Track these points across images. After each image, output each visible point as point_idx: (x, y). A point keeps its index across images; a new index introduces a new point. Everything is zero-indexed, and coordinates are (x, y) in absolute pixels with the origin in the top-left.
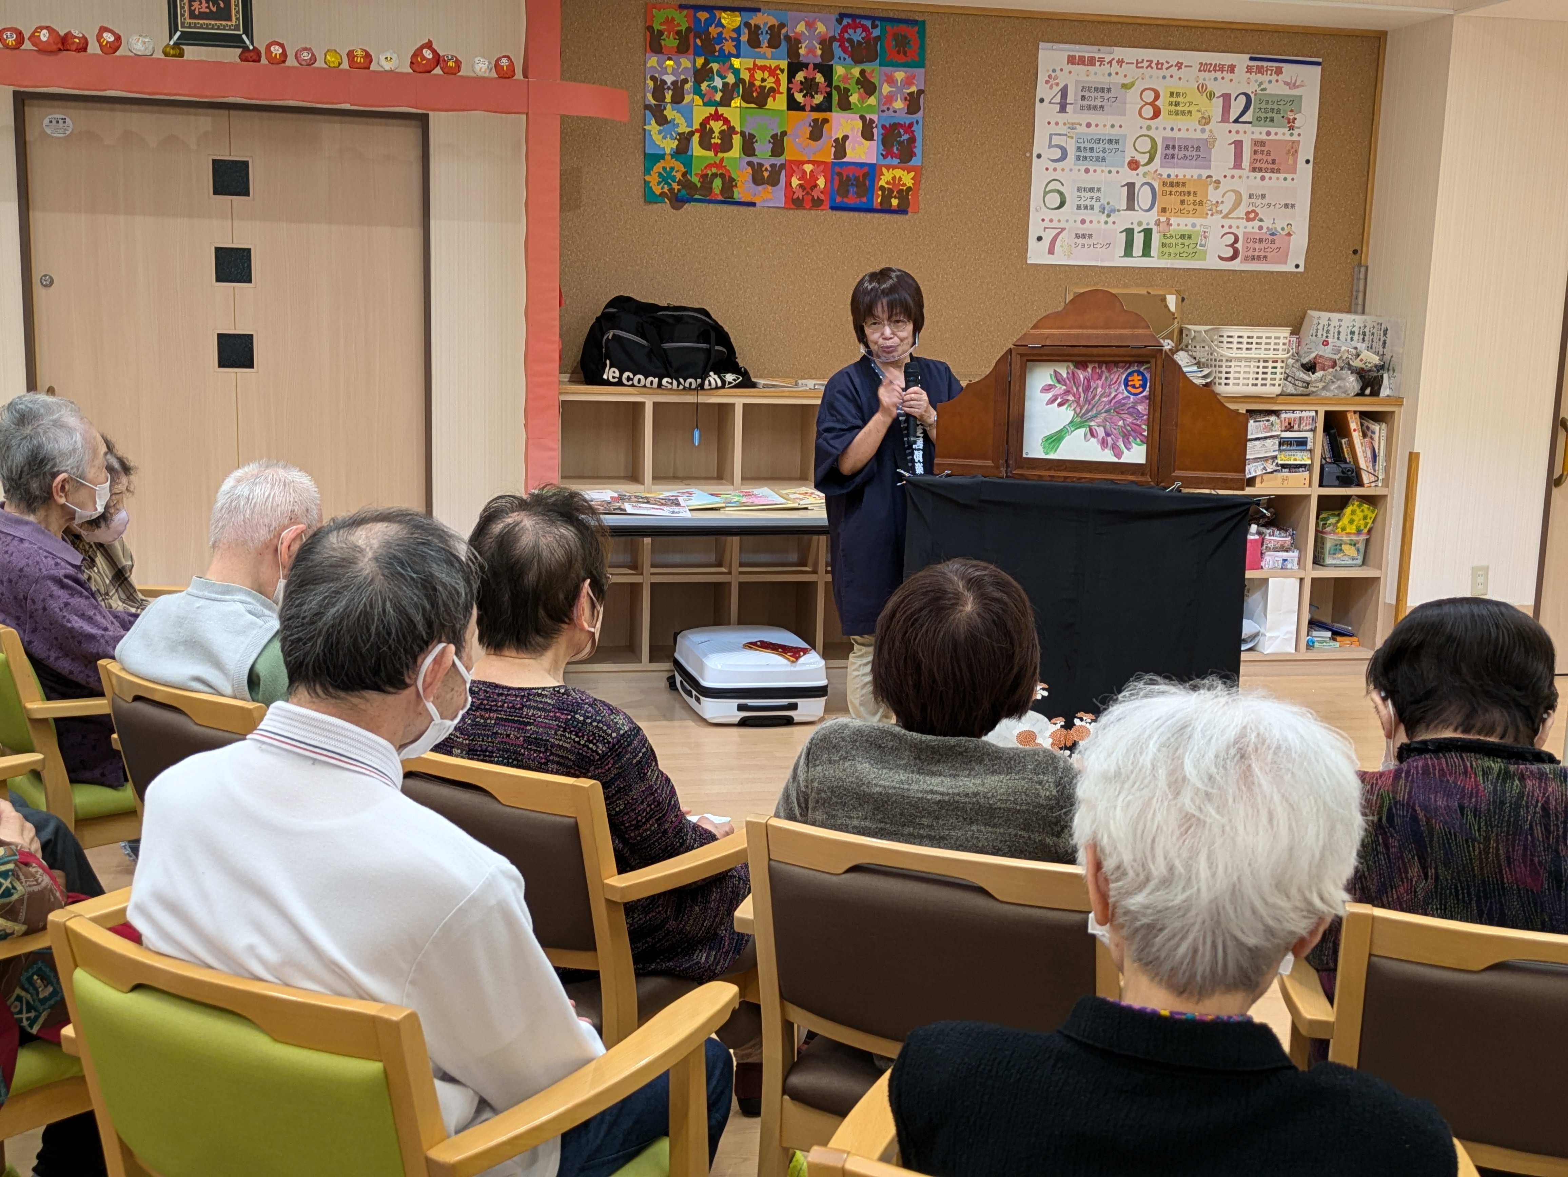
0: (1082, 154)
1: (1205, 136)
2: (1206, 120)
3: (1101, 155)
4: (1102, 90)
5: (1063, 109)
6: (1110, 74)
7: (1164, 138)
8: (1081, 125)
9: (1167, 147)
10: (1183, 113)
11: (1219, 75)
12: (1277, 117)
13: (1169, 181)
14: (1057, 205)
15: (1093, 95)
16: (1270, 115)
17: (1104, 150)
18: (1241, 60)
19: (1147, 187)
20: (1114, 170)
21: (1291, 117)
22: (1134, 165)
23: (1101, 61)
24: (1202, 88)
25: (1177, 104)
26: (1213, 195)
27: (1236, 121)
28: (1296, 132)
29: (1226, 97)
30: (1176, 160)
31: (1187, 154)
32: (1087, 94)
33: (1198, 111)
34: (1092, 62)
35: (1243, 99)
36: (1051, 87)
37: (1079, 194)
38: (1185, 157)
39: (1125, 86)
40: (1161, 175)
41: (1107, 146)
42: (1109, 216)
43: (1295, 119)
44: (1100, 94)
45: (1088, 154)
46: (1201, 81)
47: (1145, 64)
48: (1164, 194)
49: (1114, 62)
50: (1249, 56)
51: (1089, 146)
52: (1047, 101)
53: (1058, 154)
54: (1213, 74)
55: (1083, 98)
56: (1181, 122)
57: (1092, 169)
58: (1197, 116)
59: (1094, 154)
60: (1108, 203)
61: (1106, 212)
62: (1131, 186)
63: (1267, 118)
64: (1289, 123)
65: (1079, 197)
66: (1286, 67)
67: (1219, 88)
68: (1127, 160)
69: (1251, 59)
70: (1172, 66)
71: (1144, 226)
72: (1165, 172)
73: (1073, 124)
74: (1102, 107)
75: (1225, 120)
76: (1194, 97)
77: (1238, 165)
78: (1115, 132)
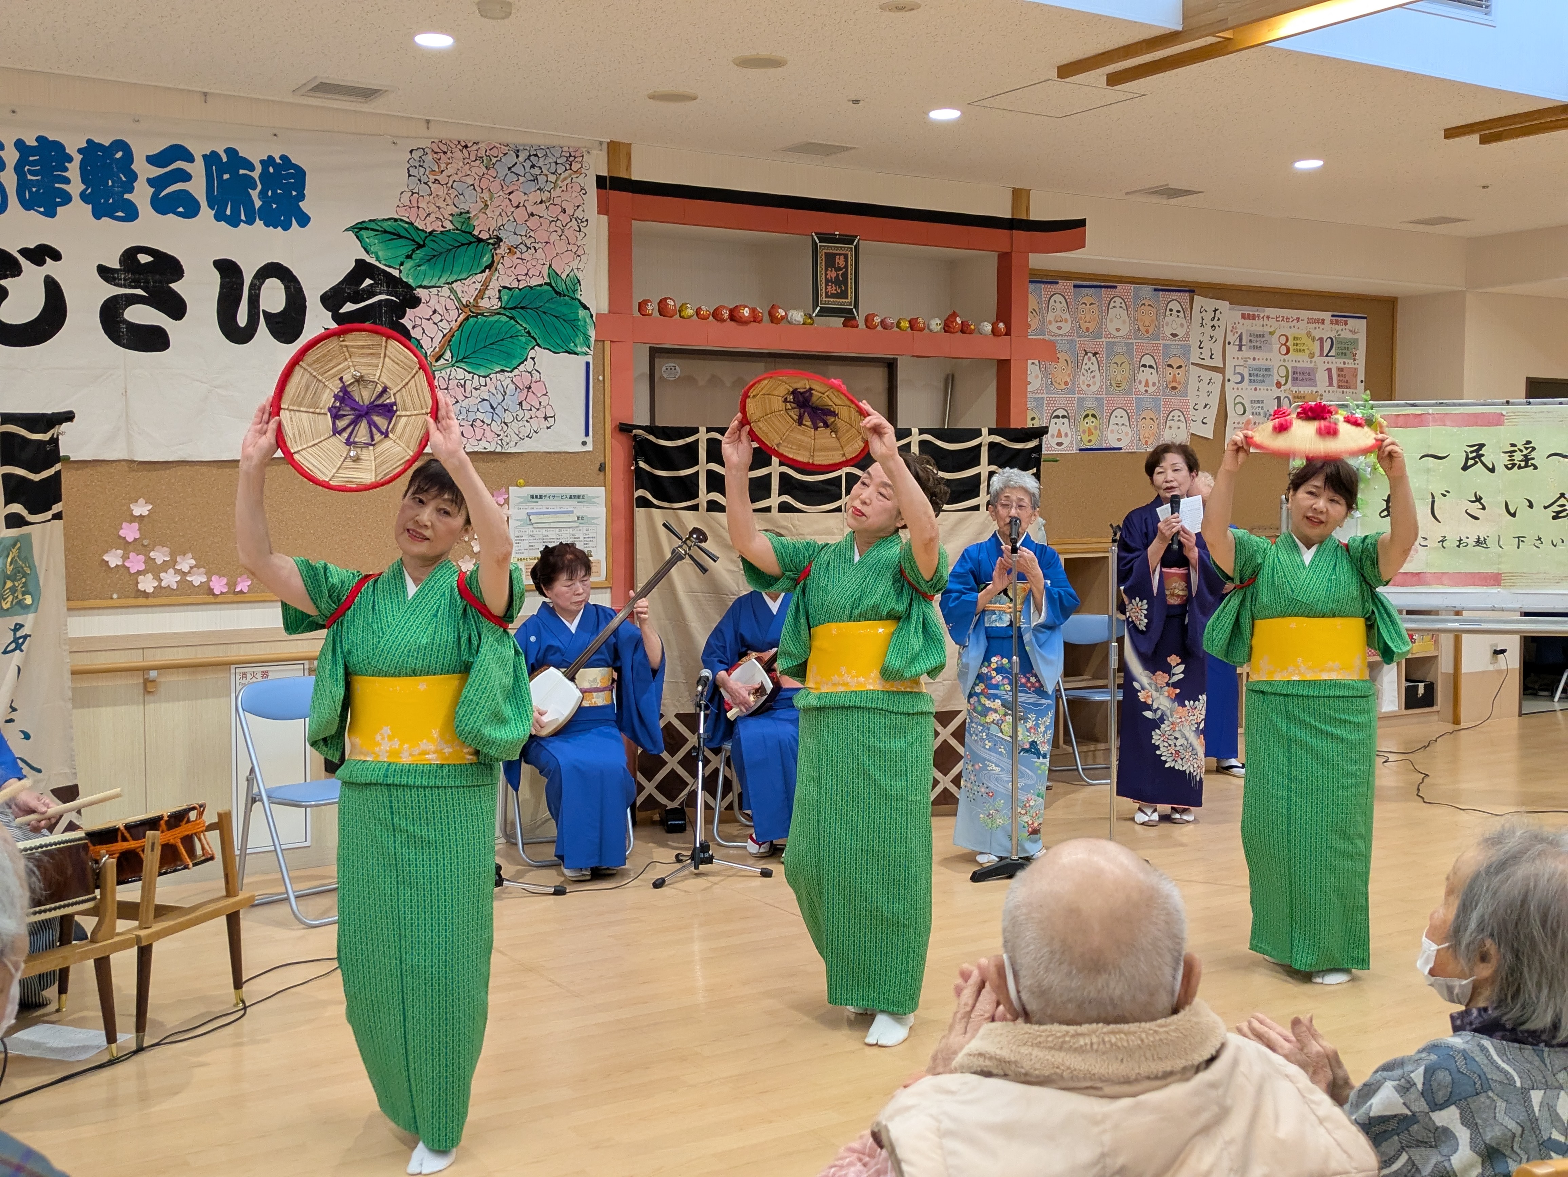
0: (1252, 378)
1: (1312, 365)
2: (1312, 355)
3: (1262, 378)
4: (1260, 336)
5: (1240, 349)
6: (1263, 325)
7: (1292, 367)
8: (1250, 359)
9: (1294, 373)
10: (1301, 350)
11: (1317, 325)
12: (1348, 352)
13: (1296, 395)
14: (1243, 412)
15: (1254, 339)
16: (1344, 351)
17: (1263, 375)
18: (1327, 316)
19: (1285, 400)
20: (1269, 389)
22: (1279, 385)
23: (1258, 316)
24: (1309, 334)
25: (1297, 345)
27: (1327, 356)
28: (1357, 362)
29: (1321, 339)
30: (1299, 382)
31: (1305, 377)
32: (1252, 339)
33: (1309, 349)
34: (1253, 317)
35: (1329, 340)
37: (1252, 405)
38: (1303, 380)
39: (1271, 333)
40: (1292, 392)
41: (1265, 373)
43: (1355, 354)
44: (1259, 339)
45: (1255, 378)
46: (1308, 330)
47: (1281, 319)
49: (1265, 317)
50: (1331, 313)
51: (1255, 373)
52: (1232, 343)
53: (1239, 378)
54: (1314, 325)
55: (1250, 341)
56: (1300, 356)
57: (1258, 388)
58: (1307, 352)
59: (1259, 378)
62: (1277, 399)
63: (1343, 353)
64: (1352, 356)
65: (1253, 407)
66: (1350, 321)
67: (1317, 334)
68: (1275, 381)
69: (1333, 316)
70: (1294, 320)
72: (1294, 389)
73: (1246, 358)
74: (1260, 347)
75: (1321, 355)
76: (1305, 340)
77: (1331, 384)
78: (1268, 363)
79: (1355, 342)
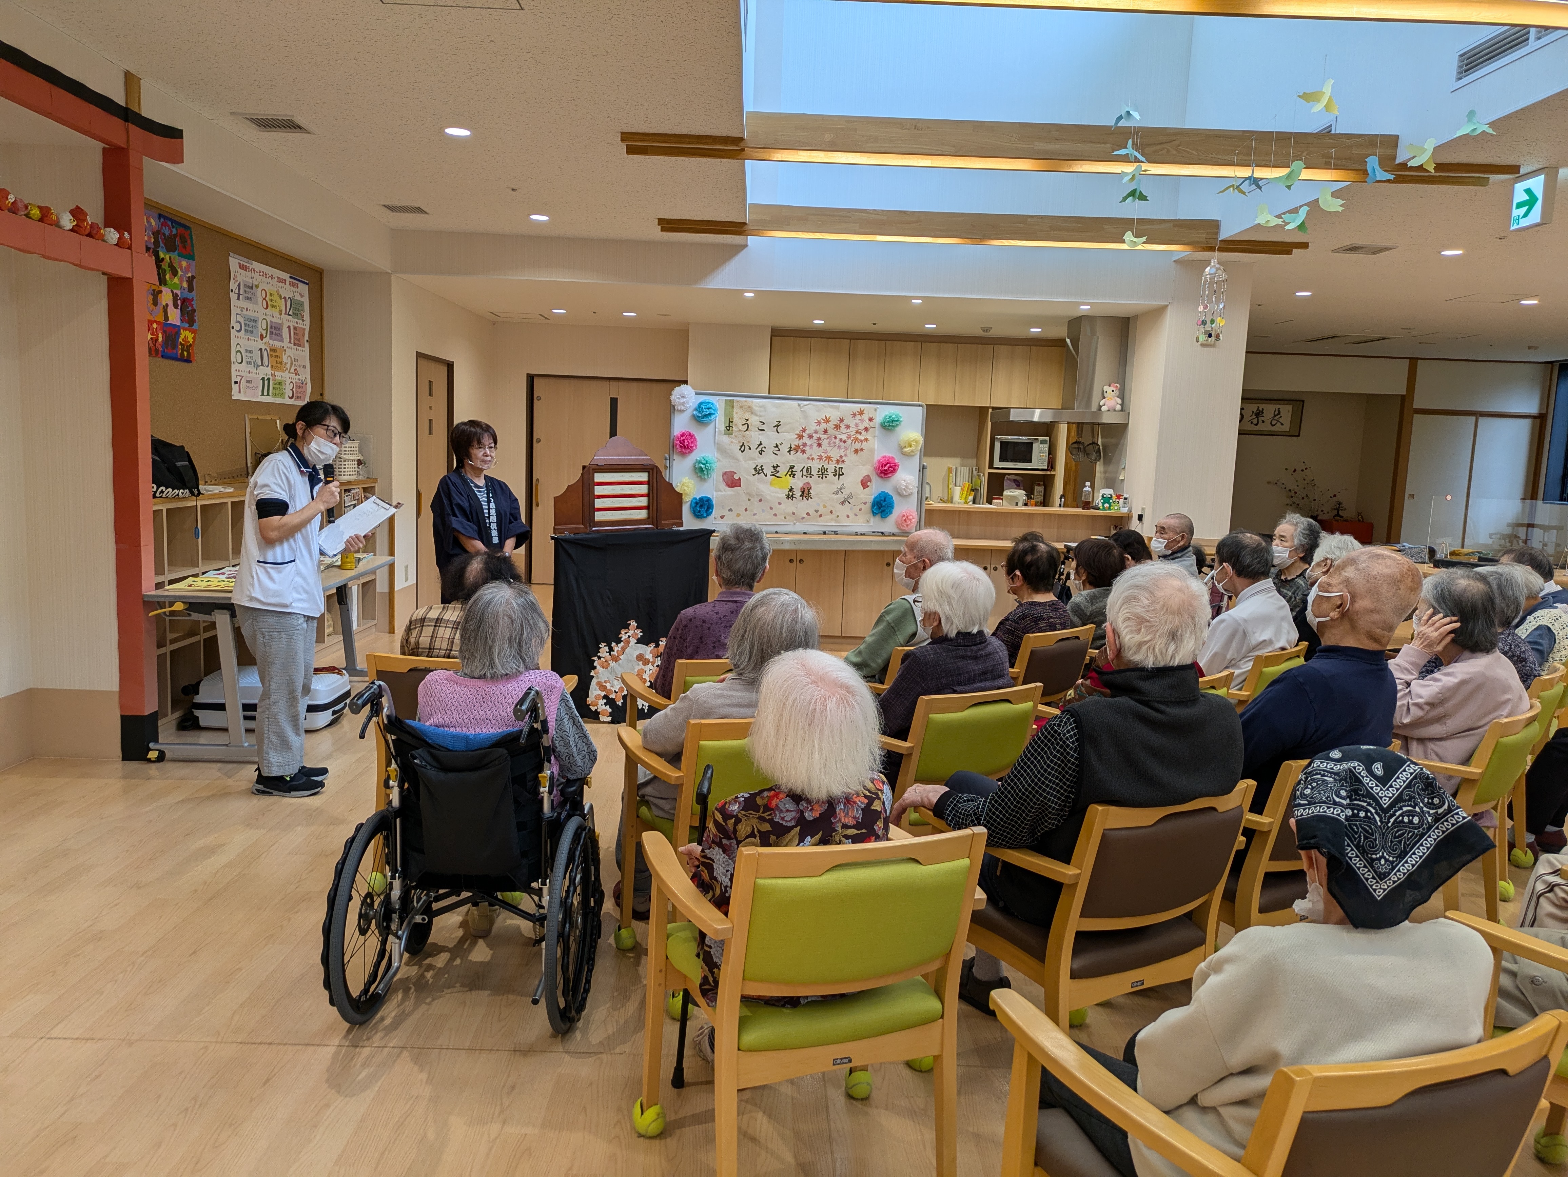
0: (246, 328)
1: (281, 322)
2: (280, 312)
3: (252, 329)
4: (250, 288)
5: (239, 298)
6: (250, 277)
7: (270, 322)
9: (271, 327)
10: (274, 306)
12: (299, 314)
13: (273, 348)
14: (240, 361)
15: (248, 290)
16: (297, 312)
17: (252, 326)
18: (288, 277)
19: (266, 352)
20: (256, 340)
21: (303, 314)
22: (262, 336)
23: (246, 268)
24: (278, 292)
25: (272, 301)
26: (285, 359)
27: (288, 314)
28: (304, 323)
29: (285, 299)
30: (273, 335)
31: (277, 332)
32: (246, 289)
33: (279, 306)
35: (290, 301)
36: (235, 283)
37: (247, 354)
38: (276, 335)
39: (255, 285)
40: (270, 345)
41: (254, 324)
42: (256, 369)
44: (250, 290)
45: (248, 329)
47: (261, 273)
48: (272, 356)
49: (253, 271)
50: (290, 275)
51: (248, 323)
52: (234, 291)
53: (240, 327)
54: (281, 284)
55: (245, 291)
56: (274, 312)
57: (249, 338)
58: (278, 309)
59: (250, 329)
60: (256, 361)
61: (255, 367)
62: (261, 351)
64: (302, 317)
65: (247, 356)
66: (300, 284)
67: (282, 293)
68: (259, 333)
69: (291, 277)
70: (269, 276)
71: (267, 376)
72: (271, 342)
73: (241, 308)
74: (251, 298)
75: (285, 314)
76: (276, 297)
77: (290, 342)
78: (255, 315)
79: (302, 304)
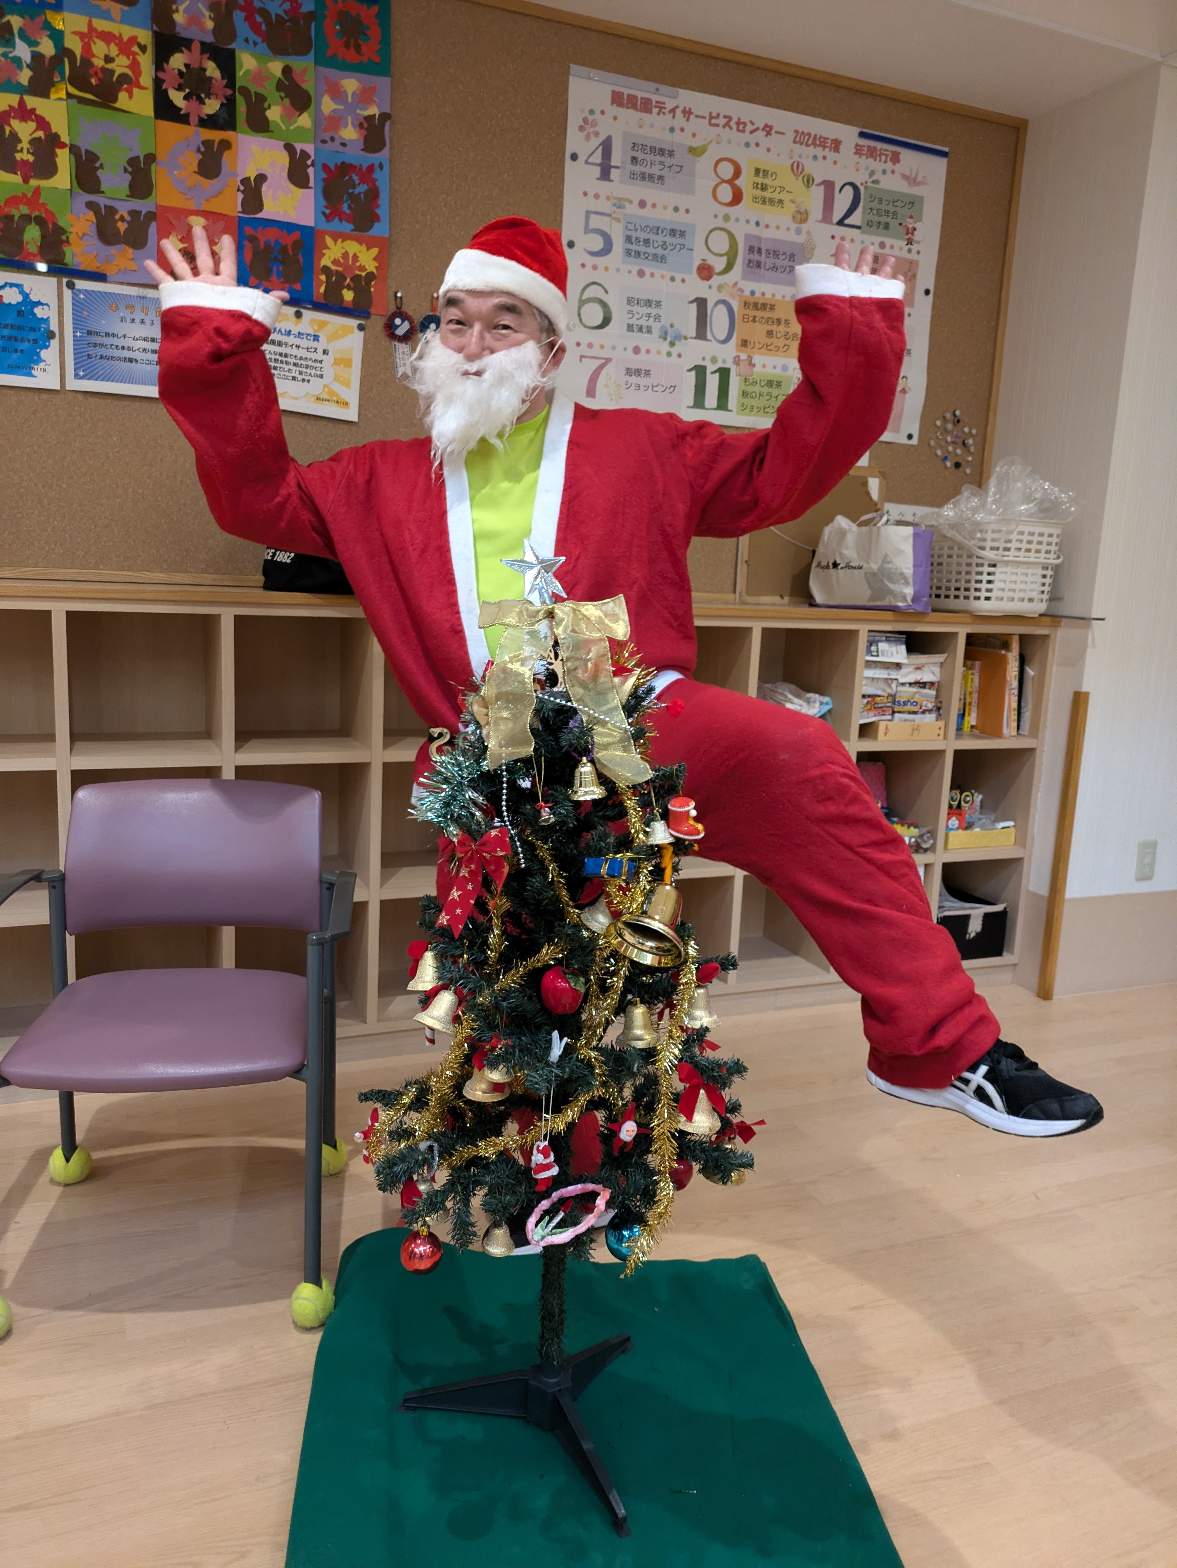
0: (634, 247)
1: (801, 239)
2: (802, 217)
3: (660, 251)
4: (662, 152)
5: (605, 175)
6: (672, 130)
7: (748, 236)
8: (631, 202)
9: (751, 249)
10: (771, 201)
11: (819, 151)
12: (893, 224)
13: (752, 300)
14: (599, 321)
15: (649, 157)
16: (883, 219)
17: (664, 246)
18: (848, 134)
19: (722, 308)
20: (679, 277)
21: (910, 226)
22: (705, 271)
23: (661, 106)
24: (797, 168)
25: (764, 188)
27: (841, 223)
28: (914, 248)
29: (829, 185)
30: (762, 271)
31: (778, 263)
32: (640, 155)
33: (793, 201)
34: (646, 106)
35: (849, 190)
36: (588, 138)
37: (629, 308)
38: (774, 268)
39: (692, 150)
40: (742, 291)
41: (669, 239)
42: (672, 344)
43: (915, 229)
44: (658, 158)
45: (642, 249)
46: (796, 158)
47: (722, 121)
48: (745, 319)
49: (678, 112)
50: (858, 130)
51: (643, 236)
52: (582, 159)
53: (598, 243)
54: (812, 151)
55: (634, 160)
56: (769, 214)
57: (648, 271)
58: (790, 208)
59: (650, 250)
60: (672, 326)
61: (669, 339)
62: (701, 303)
63: (879, 223)
64: (907, 233)
65: (630, 312)
66: (906, 153)
67: (820, 171)
68: (697, 263)
69: (862, 135)
70: (757, 129)
71: (720, 365)
72: (748, 286)
73: (620, 199)
74: (661, 178)
75: (827, 219)
76: (784, 180)
78: (680, 218)
79: (914, 203)
